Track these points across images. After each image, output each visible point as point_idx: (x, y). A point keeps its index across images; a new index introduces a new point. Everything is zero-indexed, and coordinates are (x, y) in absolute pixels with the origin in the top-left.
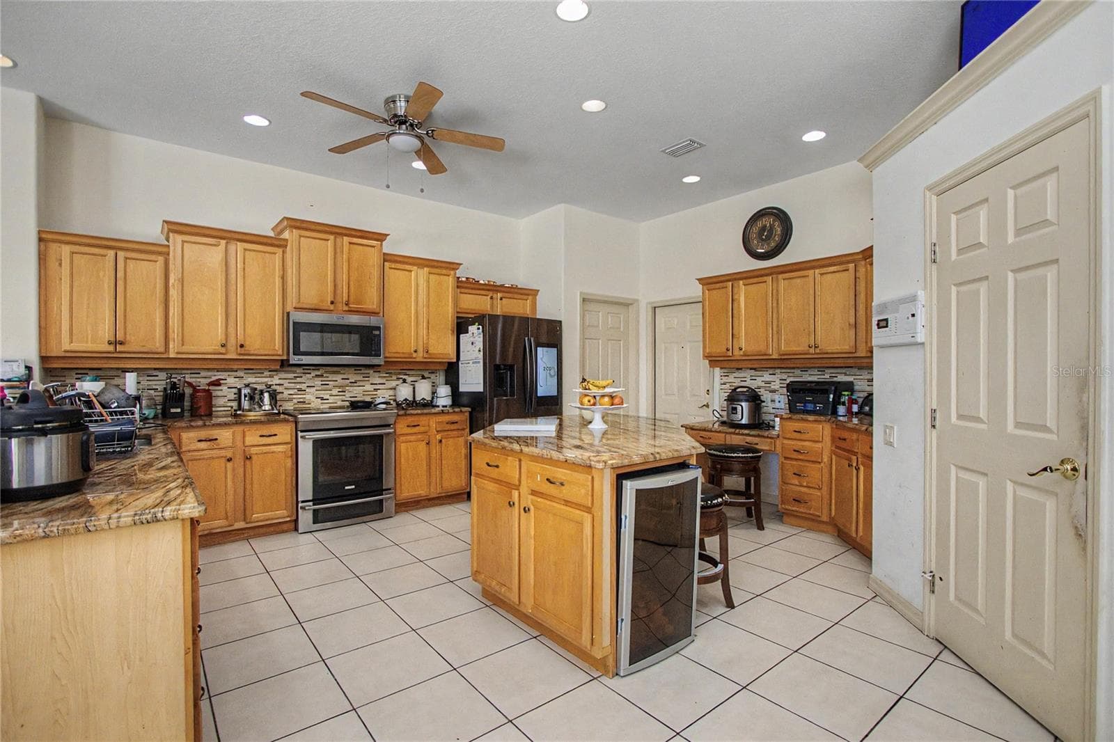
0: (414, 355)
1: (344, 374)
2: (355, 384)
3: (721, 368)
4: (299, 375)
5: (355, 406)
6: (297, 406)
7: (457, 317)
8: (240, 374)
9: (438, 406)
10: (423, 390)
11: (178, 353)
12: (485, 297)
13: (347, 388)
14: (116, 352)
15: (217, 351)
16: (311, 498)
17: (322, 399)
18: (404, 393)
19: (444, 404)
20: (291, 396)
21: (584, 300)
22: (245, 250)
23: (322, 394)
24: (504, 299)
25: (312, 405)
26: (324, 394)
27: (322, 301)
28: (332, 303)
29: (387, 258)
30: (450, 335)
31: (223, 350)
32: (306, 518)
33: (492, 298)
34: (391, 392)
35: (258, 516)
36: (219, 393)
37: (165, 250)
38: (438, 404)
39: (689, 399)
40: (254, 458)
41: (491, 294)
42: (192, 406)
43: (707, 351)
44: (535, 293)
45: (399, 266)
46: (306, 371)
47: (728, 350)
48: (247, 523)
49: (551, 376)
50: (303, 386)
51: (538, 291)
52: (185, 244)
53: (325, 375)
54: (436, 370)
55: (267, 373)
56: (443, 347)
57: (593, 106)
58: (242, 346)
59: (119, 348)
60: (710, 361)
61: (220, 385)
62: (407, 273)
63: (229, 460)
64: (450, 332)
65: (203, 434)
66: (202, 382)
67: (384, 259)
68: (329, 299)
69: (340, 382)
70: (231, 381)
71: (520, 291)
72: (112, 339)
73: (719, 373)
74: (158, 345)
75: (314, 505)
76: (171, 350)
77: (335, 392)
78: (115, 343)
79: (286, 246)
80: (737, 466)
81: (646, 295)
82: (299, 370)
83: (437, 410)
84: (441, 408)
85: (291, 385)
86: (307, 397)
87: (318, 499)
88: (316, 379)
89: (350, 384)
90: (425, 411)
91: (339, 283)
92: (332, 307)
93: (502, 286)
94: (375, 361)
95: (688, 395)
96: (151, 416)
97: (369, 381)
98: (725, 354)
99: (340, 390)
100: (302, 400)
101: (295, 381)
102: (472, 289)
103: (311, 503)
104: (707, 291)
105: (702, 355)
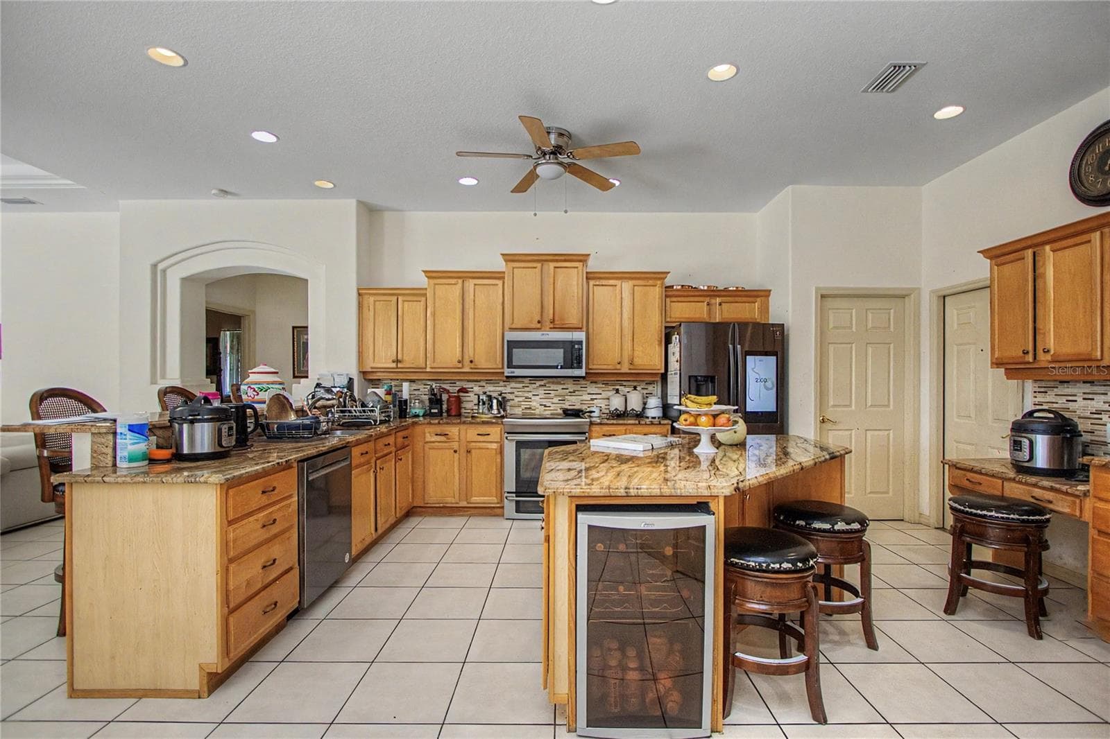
0: (618, 366)
1: (564, 384)
2: (574, 394)
3: (1036, 381)
4: (526, 385)
5: (567, 413)
6: (524, 411)
7: (666, 327)
8: (483, 383)
9: (648, 418)
10: (635, 403)
11: (431, 368)
12: (702, 303)
13: (566, 397)
14: (397, 368)
15: (455, 366)
16: (514, 491)
17: (545, 406)
18: (617, 403)
19: (653, 416)
20: (519, 403)
21: (823, 296)
22: (475, 285)
23: (545, 402)
24: (723, 304)
25: (537, 412)
26: (547, 402)
27: (531, 322)
28: (539, 322)
29: (590, 276)
30: (657, 346)
31: (460, 365)
32: (510, 507)
33: (708, 304)
34: (606, 402)
35: (477, 499)
36: (468, 399)
37: (424, 292)
38: (648, 416)
39: (990, 424)
40: (473, 451)
41: (707, 299)
42: (448, 409)
43: (996, 356)
44: (767, 293)
45: (604, 282)
46: (532, 382)
47: (1026, 353)
48: (468, 503)
49: (767, 389)
50: (530, 395)
51: (770, 291)
52: (437, 286)
53: (547, 385)
54: (654, 381)
55: (502, 384)
56: (650, 357)
57: (722, 71)
58: (471, 362)
59: (399, 365)
60: (1006, 369)
61: (467, 392)
62: (611, 288)
63: (455, 452)
64: (657, 343)
65: (439, 429)
66: (453, 389)
67: (587, 278)
68: (538, 318)
69: (560, 391)
70: (476, 389)
71: (749, 293)
72: (395, 358)
73: (1031, 387)
74: (421, 363)
75: (516, 496)
76: (428, 366)
77: (555, 400)
78: (397, 361)
79: (504, 278)
80: (993, 532)
81: (930, 281)
82: (527, 380)
83: (648, 421)
84: (650, 420)
85: (520, 393)
86: (533, 404)
87: (519, 493)
88: (540, 388)
89: (569, 394)
90: (621, 422)
91: (545, 303)
92: (539, 326)
93: (726, 290)
94: (577, 372)
95: (990, 417)
96: (421, 414)
97: (586, 391)
98: (1021, 360)
99: (560, 399)
100: (528, 407)
101: (523, 390)
102: (684, 296)
103: (514, 495)
104: (996, 267)
105: (990, 362)
